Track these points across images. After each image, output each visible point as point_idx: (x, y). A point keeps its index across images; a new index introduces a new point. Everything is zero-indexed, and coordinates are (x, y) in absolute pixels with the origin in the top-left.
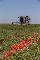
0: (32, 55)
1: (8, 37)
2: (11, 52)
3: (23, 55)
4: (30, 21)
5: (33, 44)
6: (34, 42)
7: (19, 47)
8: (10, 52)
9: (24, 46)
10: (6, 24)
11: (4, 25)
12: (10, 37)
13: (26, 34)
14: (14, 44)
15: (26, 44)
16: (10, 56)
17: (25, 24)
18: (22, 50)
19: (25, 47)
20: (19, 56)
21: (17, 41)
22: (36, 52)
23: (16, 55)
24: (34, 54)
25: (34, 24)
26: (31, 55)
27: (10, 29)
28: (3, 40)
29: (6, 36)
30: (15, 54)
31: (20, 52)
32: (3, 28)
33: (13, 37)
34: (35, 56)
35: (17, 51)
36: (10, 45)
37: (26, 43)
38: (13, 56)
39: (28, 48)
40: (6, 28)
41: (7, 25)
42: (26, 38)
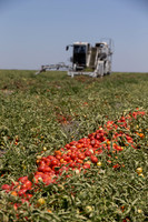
0: (117, 194)
1: (23, 120)
2: (35, 180)
3: (83, 194)
4: (110, 63)
5: (120, 150)
6: (122, 144)
7: (68, 161)
8: (31, 178)
9: (86, 155)
10: (16, 71)
11: (10, 74)
12: (33, 123)
13: (95, 110)
14: (48, 149)
15: (92, 151)
16: (32, 193)
17: (94, 74)
18: (77, 171)
19: (89, 163)
20: (66, 197)
21: (57, 137)
22: (133, 183)
23: (55, 192)
24: (125, 188)
25: (124, 74)
26: (114, 192)
27: (33, 92)
28: (6, 132)
29: (18, 118)
30: (50, 189)
31: (72, 181)
32: (5, 88)
33: (45, 123)
34: (126, 195)
35: (59, 178)
36: (30, 153)
37: (93, 146)
38: (44, 195)
39: (99, 163)
40: (18, 86)
41: (22, 73)
42: (92, 128)
